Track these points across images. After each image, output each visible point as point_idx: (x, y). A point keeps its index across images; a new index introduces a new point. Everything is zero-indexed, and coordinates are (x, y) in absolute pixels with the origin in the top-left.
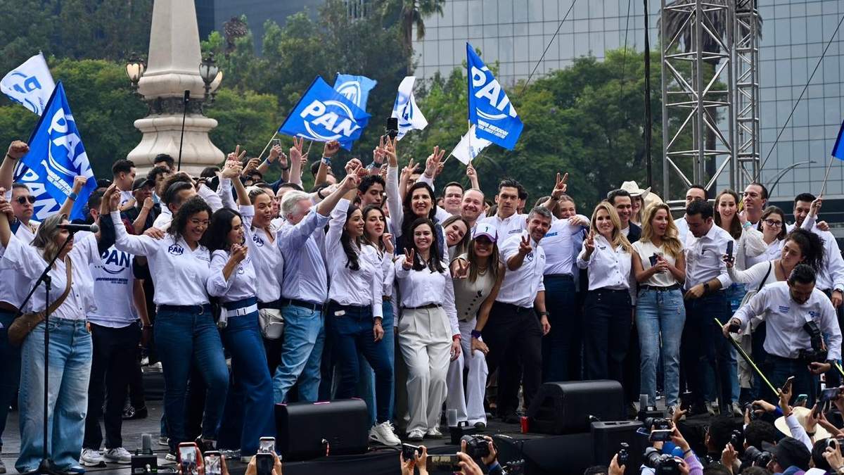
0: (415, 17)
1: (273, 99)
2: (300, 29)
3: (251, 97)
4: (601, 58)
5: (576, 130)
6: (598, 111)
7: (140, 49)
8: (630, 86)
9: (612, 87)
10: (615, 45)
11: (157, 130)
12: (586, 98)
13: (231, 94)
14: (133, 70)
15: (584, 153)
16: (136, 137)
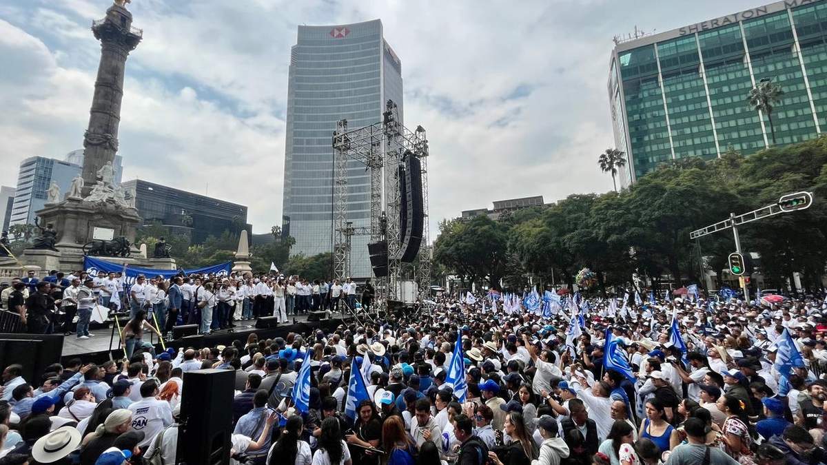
0: (290, 245)
1: (262, 259)
2: (269, 246)
3: (258, 258)
4: (323, 253)
5: (318, 265)
6: (323, 262)
7: (236, 249)
8: (329, 258)
9: (325, 258)
10: (326, 251)
11: (238, 264)
12: (321, 259)
13: (254, 257)
14: (234, 253)
15: (320, 269)
16: (234, 265)
